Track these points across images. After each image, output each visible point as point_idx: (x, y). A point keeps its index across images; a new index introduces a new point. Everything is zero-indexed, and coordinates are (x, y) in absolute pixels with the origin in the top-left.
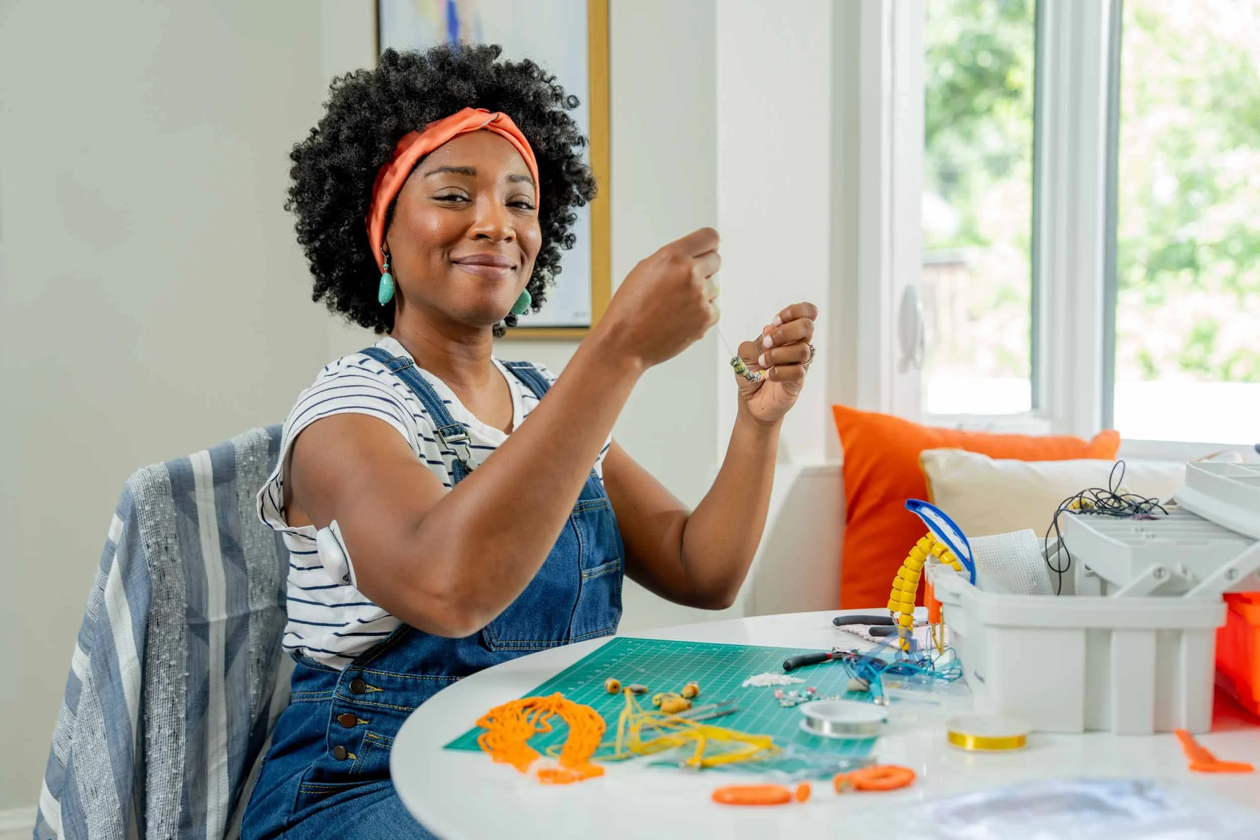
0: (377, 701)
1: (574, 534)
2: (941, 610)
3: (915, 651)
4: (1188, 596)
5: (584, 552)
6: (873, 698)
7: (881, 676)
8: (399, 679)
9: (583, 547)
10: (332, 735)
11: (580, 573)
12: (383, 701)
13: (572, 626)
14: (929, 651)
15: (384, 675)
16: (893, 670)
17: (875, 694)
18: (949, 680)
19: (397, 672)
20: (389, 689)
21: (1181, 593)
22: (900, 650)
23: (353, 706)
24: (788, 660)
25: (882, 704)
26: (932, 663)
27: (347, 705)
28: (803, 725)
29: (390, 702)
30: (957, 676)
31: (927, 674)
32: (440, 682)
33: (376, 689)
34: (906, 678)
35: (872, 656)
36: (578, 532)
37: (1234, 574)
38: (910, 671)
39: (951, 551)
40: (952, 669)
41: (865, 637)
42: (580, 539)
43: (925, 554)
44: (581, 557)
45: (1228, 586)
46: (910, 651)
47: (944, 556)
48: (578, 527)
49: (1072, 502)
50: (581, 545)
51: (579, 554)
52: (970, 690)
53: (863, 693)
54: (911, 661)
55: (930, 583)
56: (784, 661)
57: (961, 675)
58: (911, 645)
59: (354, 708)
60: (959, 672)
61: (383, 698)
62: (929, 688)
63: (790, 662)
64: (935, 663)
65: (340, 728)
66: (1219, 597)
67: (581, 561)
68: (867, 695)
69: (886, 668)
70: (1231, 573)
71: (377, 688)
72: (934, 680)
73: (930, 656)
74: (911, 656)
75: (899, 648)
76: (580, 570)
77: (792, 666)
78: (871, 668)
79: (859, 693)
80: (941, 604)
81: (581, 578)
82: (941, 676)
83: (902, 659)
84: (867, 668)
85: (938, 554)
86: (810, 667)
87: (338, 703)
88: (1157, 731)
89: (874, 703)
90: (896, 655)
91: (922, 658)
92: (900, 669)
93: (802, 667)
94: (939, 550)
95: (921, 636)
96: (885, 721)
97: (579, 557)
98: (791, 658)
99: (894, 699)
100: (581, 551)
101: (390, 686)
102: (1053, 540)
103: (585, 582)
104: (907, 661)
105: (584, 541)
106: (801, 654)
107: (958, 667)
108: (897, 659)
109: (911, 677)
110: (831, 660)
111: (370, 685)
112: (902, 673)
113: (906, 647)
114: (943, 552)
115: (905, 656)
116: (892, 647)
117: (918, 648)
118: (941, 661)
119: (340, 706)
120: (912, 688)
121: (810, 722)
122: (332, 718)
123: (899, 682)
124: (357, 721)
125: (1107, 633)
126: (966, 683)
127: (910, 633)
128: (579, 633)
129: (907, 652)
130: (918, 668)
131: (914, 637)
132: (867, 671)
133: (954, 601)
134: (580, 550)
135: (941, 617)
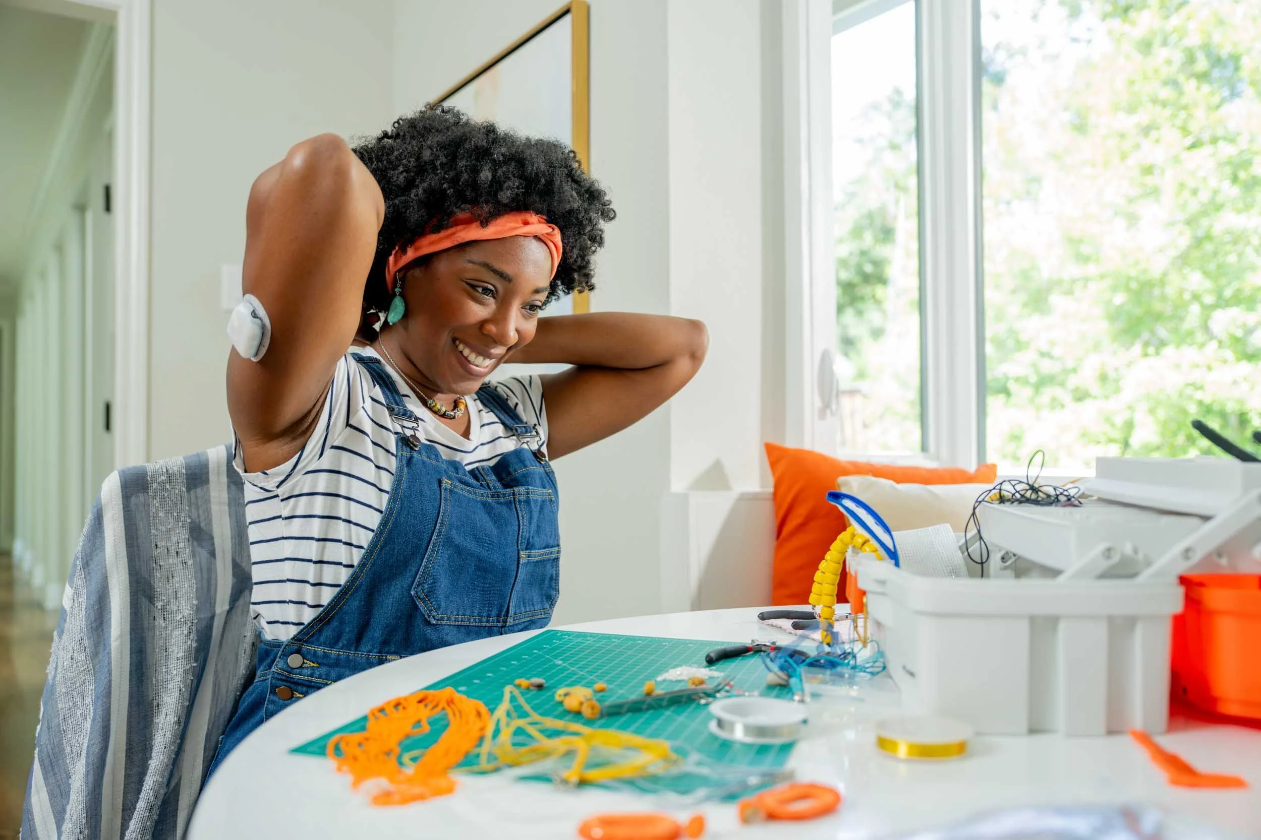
0: (312, 676)
1: (516, 516)
2: (865, 600)
3: (837, 644)
4: (1141, 579)
5: (524, 534)
6: (793, 694)
7: (802, 669)
8: (333, 655)
9: (523, 529)
10: (269, 707)
11: (518, 553)
12: (317, 676)
13: (511, 604)
14: (852, 644)
15: (320, 650)
16: (815, 664)
17: (794, 690)
18: (872, 674)
19: (332, 648)
20: (324, 665)
21: (1133, 575)
22: (822, 643)
23: (289, 679)
24: (711, 652)
25: (802, 701)
26: (854, 657)
27: (284, 678)
28: (713, 726)
29: (324, 677)
30: (880, 669)
31: (849, 667)
32: (371, 659)
33: (312, 664)
34: (828, 672)
35: (793, 648)
36: (520, 515)
37: (1190, 554)
38: (833, 665)
39: (873, 542)
40: (875, 662)
41: (788, 631)
42: (521, 521)
43: (847, 545)
44: (520, 539)
45: (1183, 568)
46: (831, 644)
47: (866, 547)
48: (521, 510)
49: (990, 495)
50: (521, 527)
51: (518, 535)
52: (896, 684)
53: (782, 689)
54: (834, 653)
55: (853, 572)
56: (706, 654)
57: (884, 668)
58: (833, 637)
59: (290, 682)
60: (882, 665)
61: (317, 673)
62: (851, 682)
63: (712, 655)
64: (858, 656)
65: (277, 700)
66: (1174, 580)
67: (520, 542)
68: (786, 690)
69: (808, 661)
70: (1187, 552)
71: (314, 663)
72: (857, 674)
73: (853, 649)
74: (833, 648)
75: (821, 640)
76: (519, 551)
77: (714, 659)
78: (791, 661)
79: (778, 688)
80: (864, 593)
81: (519, 558)
82: (863, 669)
83: (824, 651)
84: (786, 661)
85: (859, 545)
86: (730, 660)
87: (276, 676)
88: (1112, 732)
89: (793, 700)
90: (818, 647)
91: (843, 651)
92: (822, 661)
93: (723, 660)
94: (860, 541)
95: (843, 629)
96: (805, 722)
97: (518, 538)
98: (713, 651)
99: (815, 696)
100: (520, 533)
101: (325, 662)
102: (972, 532)
103: (524, 562)
104: (828, 653)
105: (525, 524)
106: (723, 647)
107: (881, 660)
108: (819, 651)
109: (834, 670)
110: (751, 653)
111: (308, 660)
112: (822, 667)
113: (828, 640)
114: (864, 543)
115: (827, 649)
116: (813, 640)
117: (840, 641)
118: (864, 654)
119: (278, 679)
120: (834, 683)
121: (720, 723)
122: (271, 690)
123: (821, 676)
124: (293, 694)
125: (1052, 621)
126: (890, 677)
127: (831, 626)
128: (518, 611)
129: (829, 645)
130: (841, 661)
131: (835, 630)
132: (786, 664)
133: (879, 589)
134: (519, 531)
135: (865, 608)
